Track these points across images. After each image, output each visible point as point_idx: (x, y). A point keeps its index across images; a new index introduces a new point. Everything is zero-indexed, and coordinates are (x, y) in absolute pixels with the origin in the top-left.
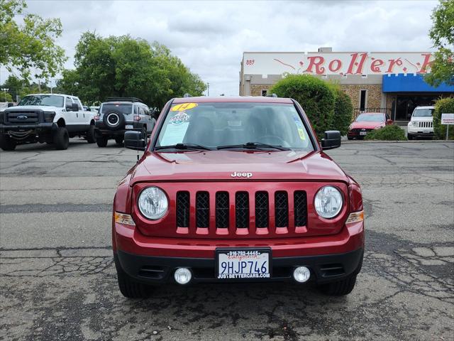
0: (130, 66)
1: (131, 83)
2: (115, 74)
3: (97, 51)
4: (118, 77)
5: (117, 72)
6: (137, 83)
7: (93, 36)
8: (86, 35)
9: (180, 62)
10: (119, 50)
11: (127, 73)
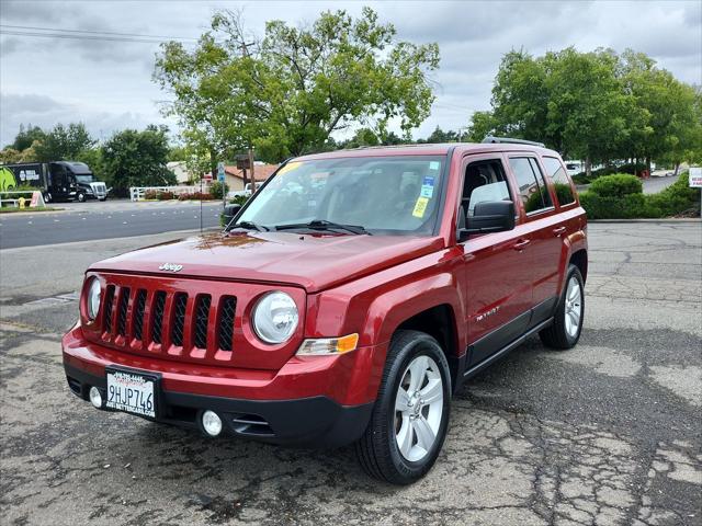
0: (571, 97)
1: (571, 123)
2: (547, 111)
3: (522, 79)
4: (551, 115)
5: (550, 108)
6: (580, 122)
7: (520, 57)
8: (509, 56)
9: (671, 78)
10: (555, 73)
11: (567, 107)
